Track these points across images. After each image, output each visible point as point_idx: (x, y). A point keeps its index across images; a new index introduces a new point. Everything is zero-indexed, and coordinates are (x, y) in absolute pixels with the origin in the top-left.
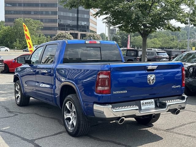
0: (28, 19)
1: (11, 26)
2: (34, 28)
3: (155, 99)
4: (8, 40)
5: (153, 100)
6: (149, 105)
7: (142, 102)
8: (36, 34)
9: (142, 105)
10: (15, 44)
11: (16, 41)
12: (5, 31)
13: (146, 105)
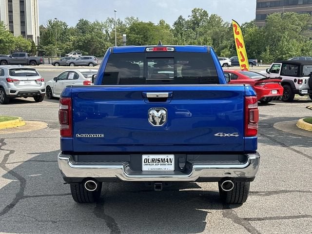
0: (288, 13)
1: (260, 27)
2: (297, 28)
3: (178, 155)
4: (253, 49)
5: (172, 157)
6: (161, 165)
7: (144, 157)
8: (300, 37)
9: (143, 163)
10: (263, 54)
11: (265, 50)
12: (251, 35)
13: (155, 164)
